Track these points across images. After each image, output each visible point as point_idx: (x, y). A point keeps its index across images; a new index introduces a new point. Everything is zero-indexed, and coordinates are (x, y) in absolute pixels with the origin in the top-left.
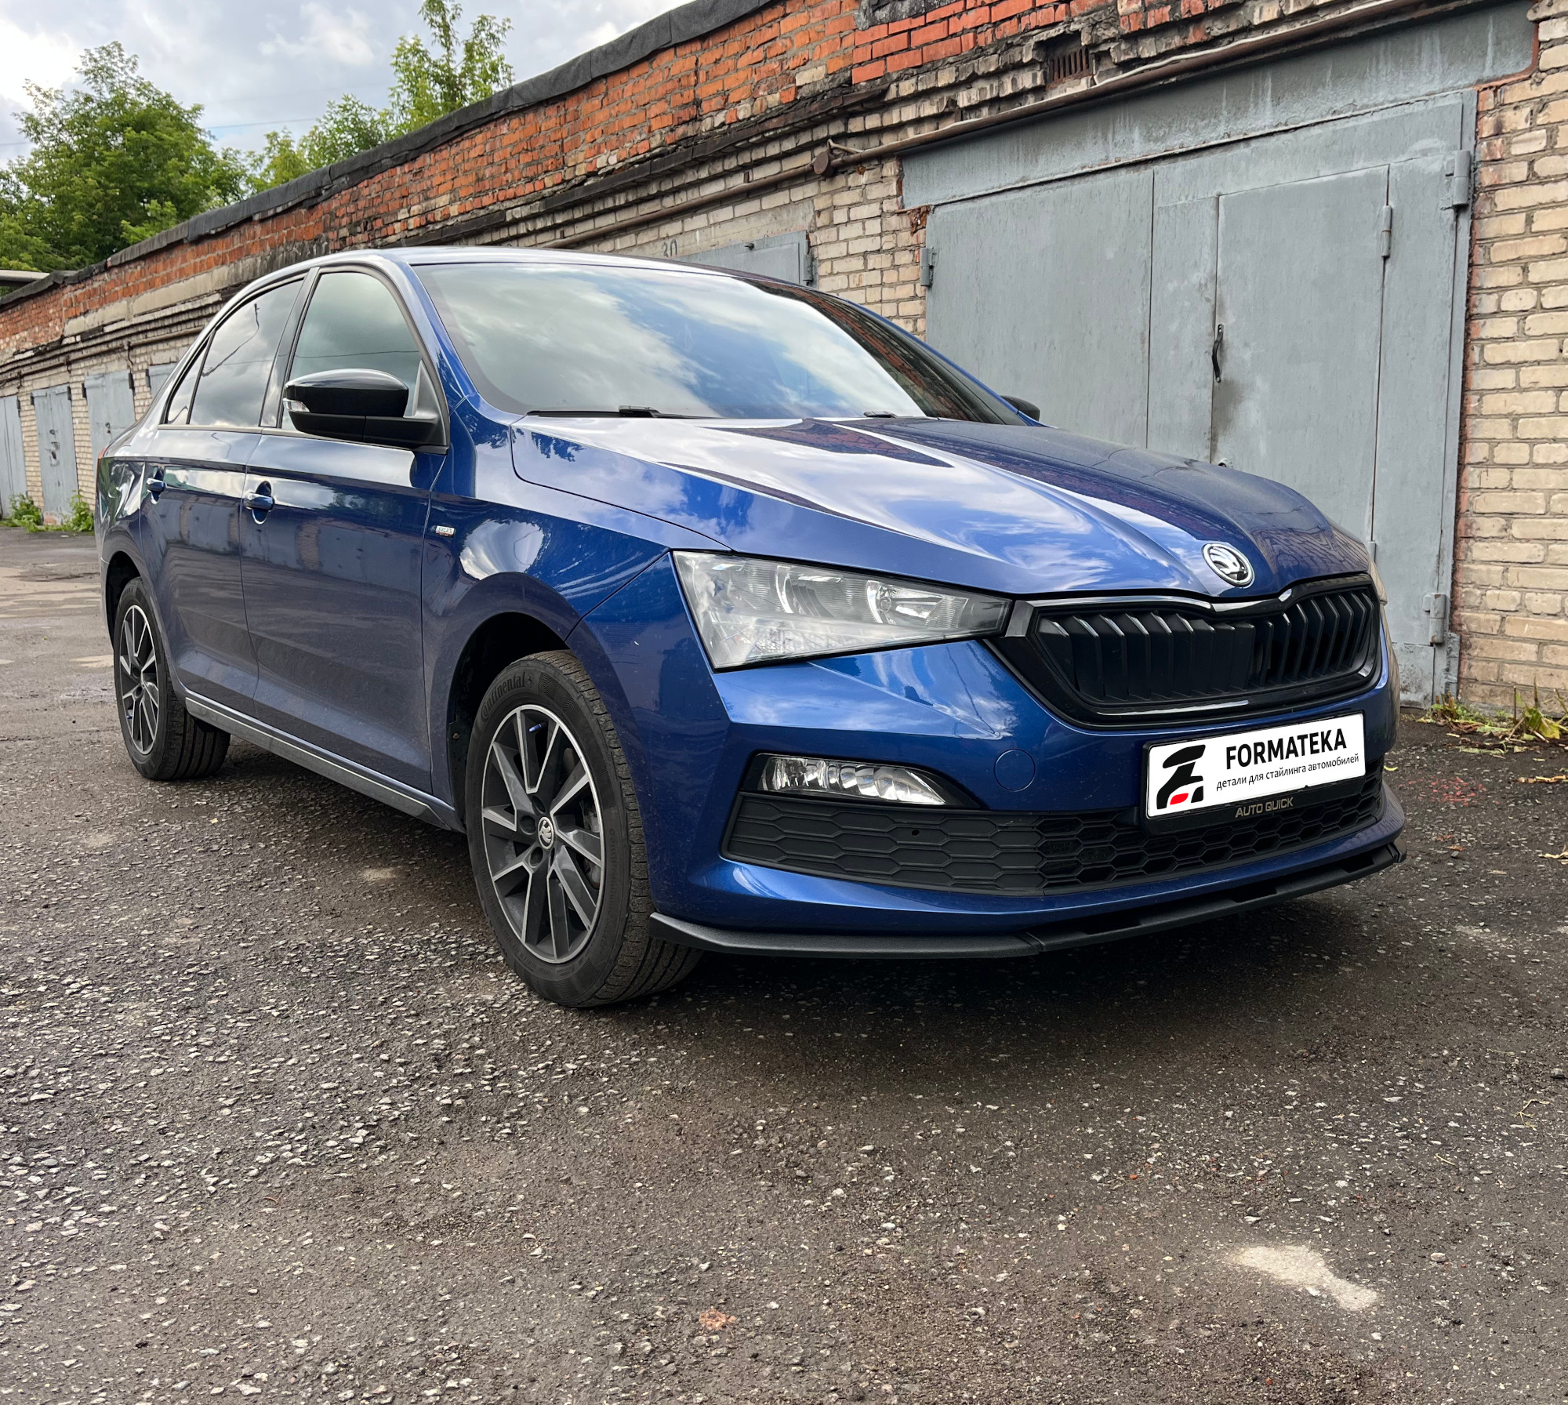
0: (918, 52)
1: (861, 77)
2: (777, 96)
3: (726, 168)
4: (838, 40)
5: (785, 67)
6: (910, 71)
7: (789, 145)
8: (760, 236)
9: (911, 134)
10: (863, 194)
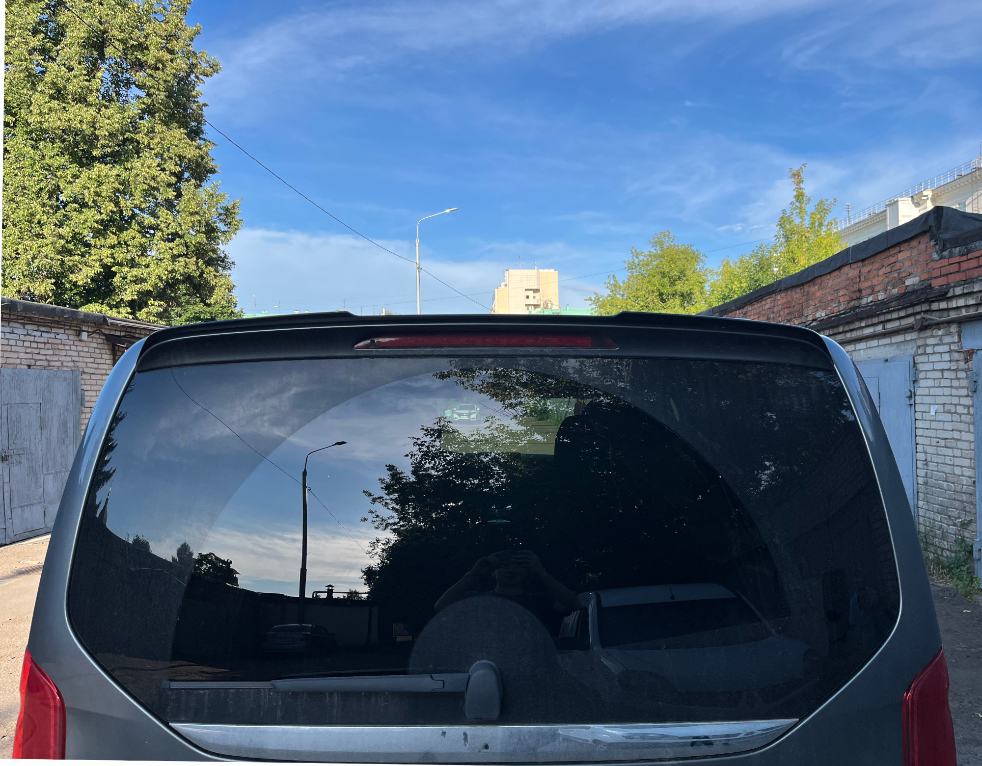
0: (963, 274)
1: (936, 284)
2: (897, 290)
3: (873, 322)
4: (925, 265)
5: (901, 276)
6: (960, 283)
7: (902, 314)
8: (891, 356)
9: (964, 313)
10: (941, 340)
